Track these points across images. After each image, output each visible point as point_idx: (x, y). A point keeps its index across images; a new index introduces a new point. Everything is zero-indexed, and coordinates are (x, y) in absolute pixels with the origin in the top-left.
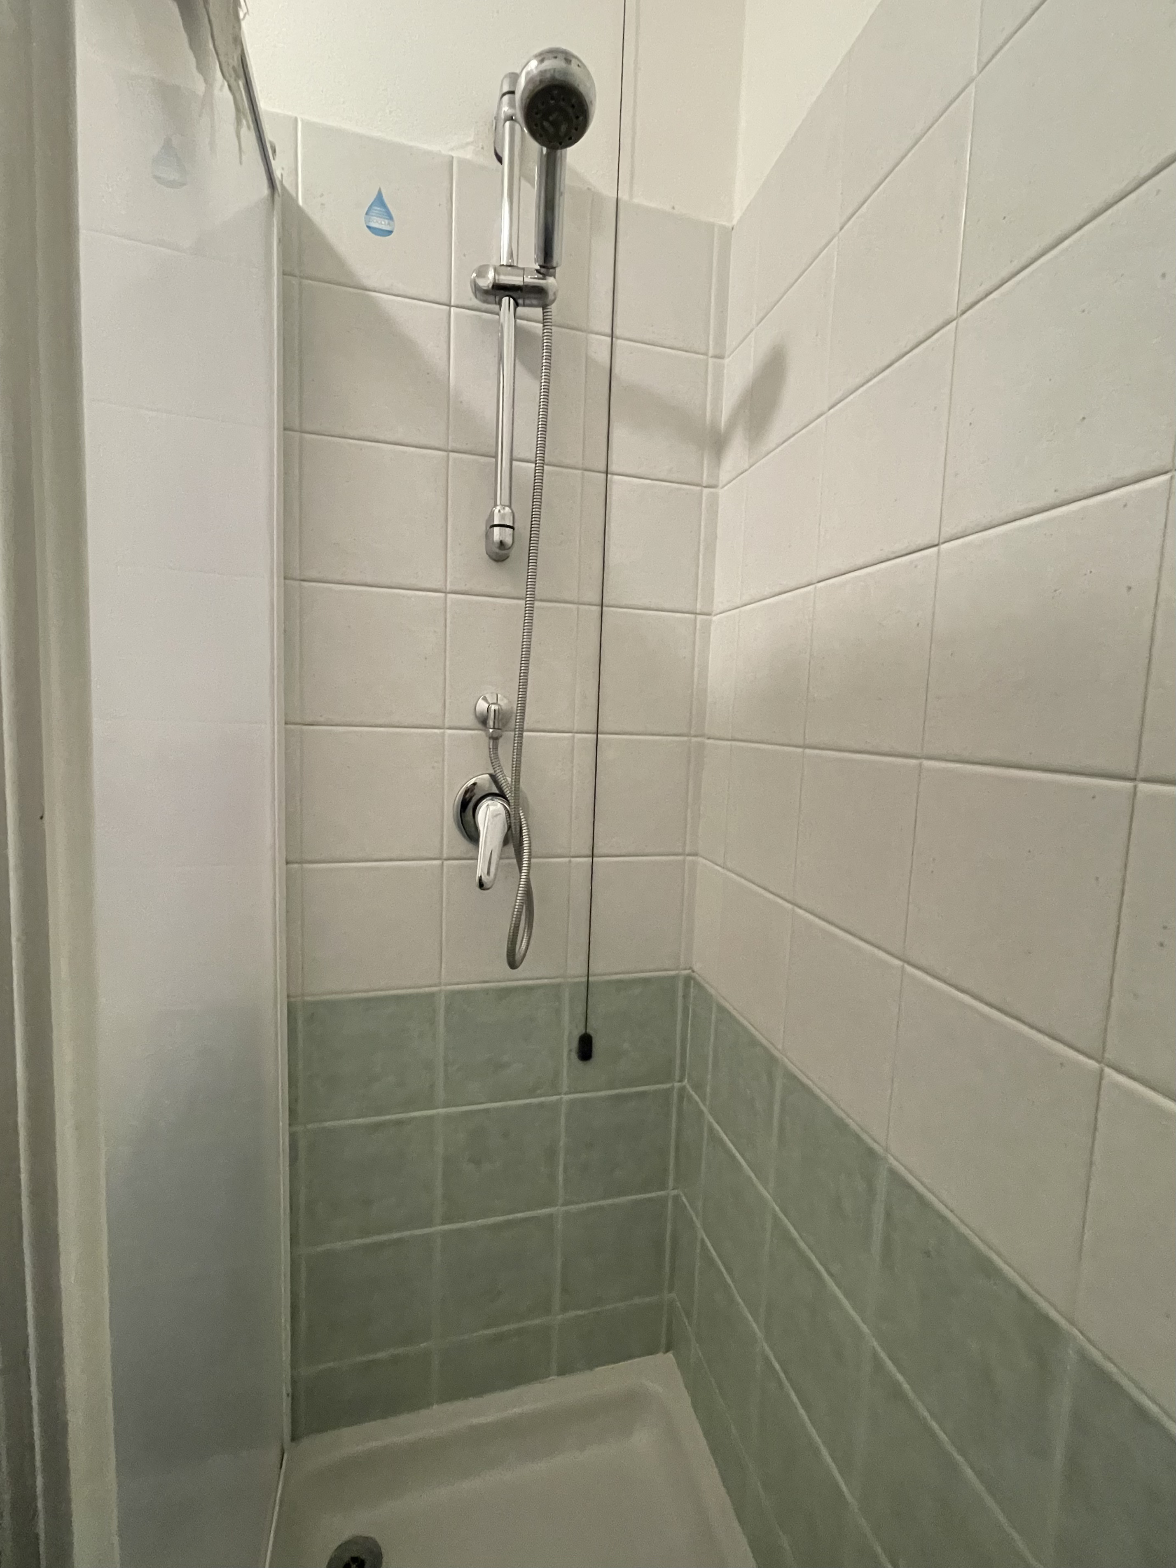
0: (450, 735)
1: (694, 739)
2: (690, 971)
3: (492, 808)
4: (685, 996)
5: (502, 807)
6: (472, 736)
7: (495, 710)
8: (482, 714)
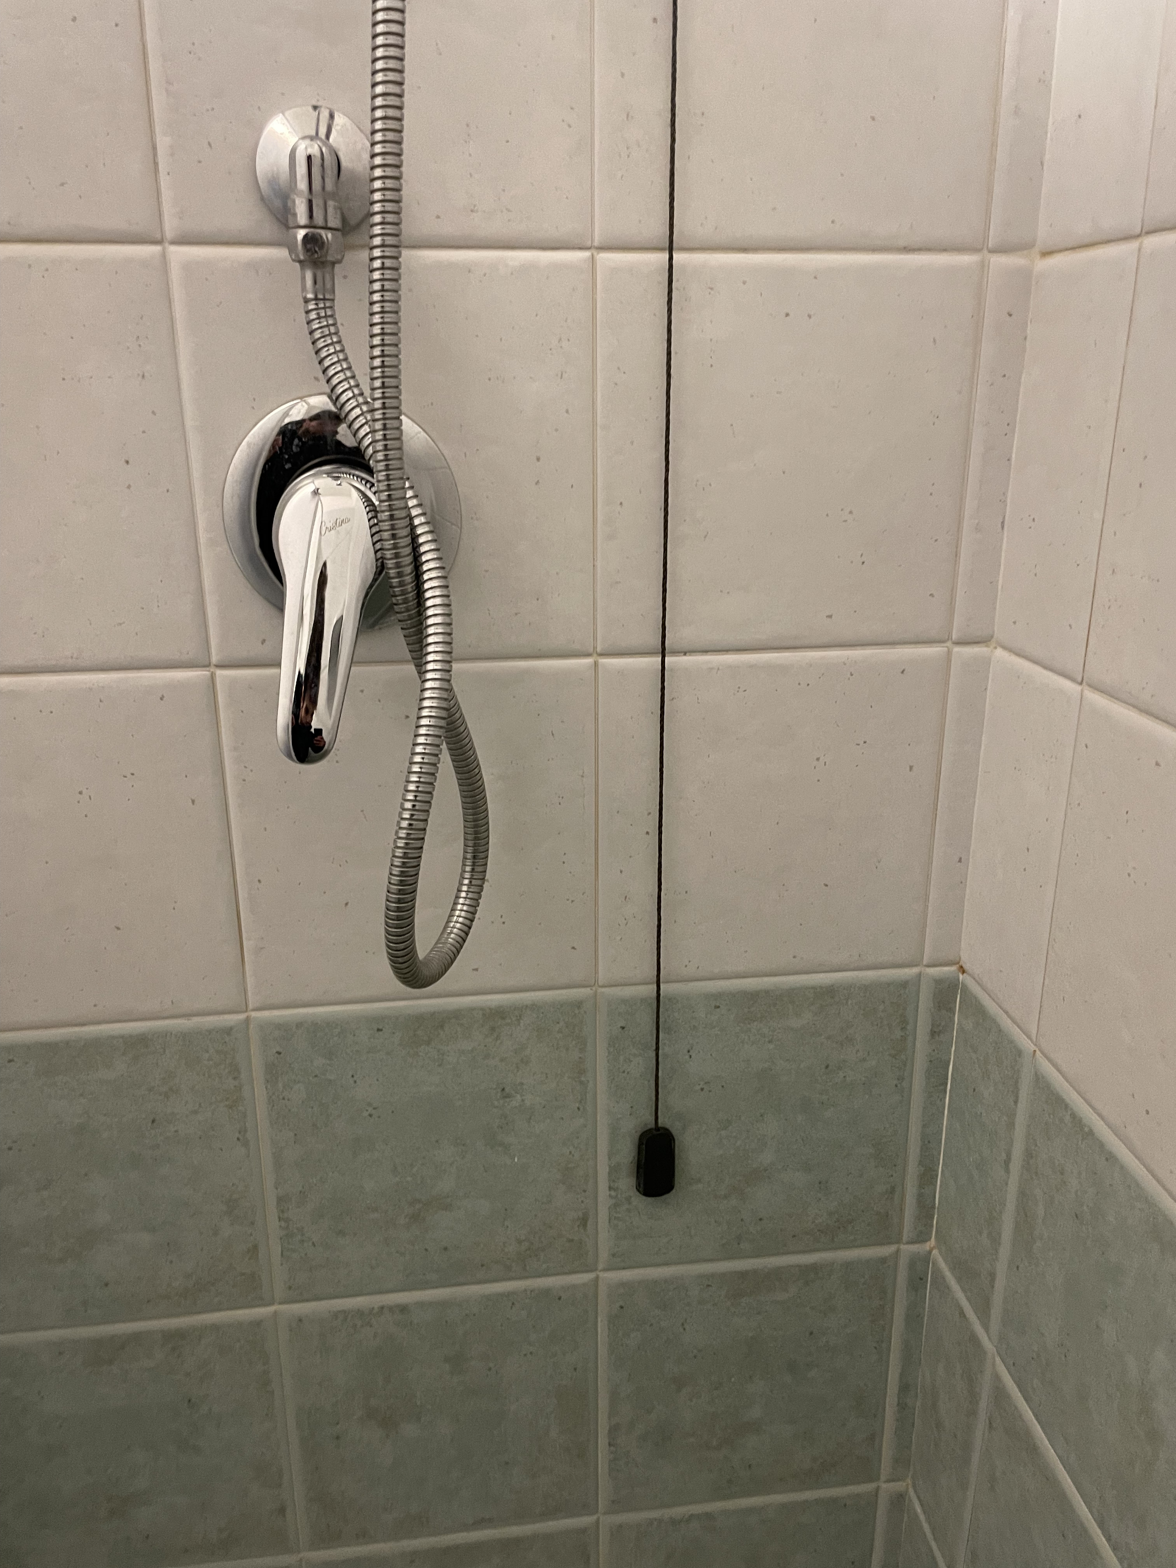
0: (188, 267)
1: (998, 261)
2: (954, 968)
3: (328, 502)
4: (938, 1031)
5: (355, 494)
6: (253, 266)
7: (309, 158)
8: (273, 181)
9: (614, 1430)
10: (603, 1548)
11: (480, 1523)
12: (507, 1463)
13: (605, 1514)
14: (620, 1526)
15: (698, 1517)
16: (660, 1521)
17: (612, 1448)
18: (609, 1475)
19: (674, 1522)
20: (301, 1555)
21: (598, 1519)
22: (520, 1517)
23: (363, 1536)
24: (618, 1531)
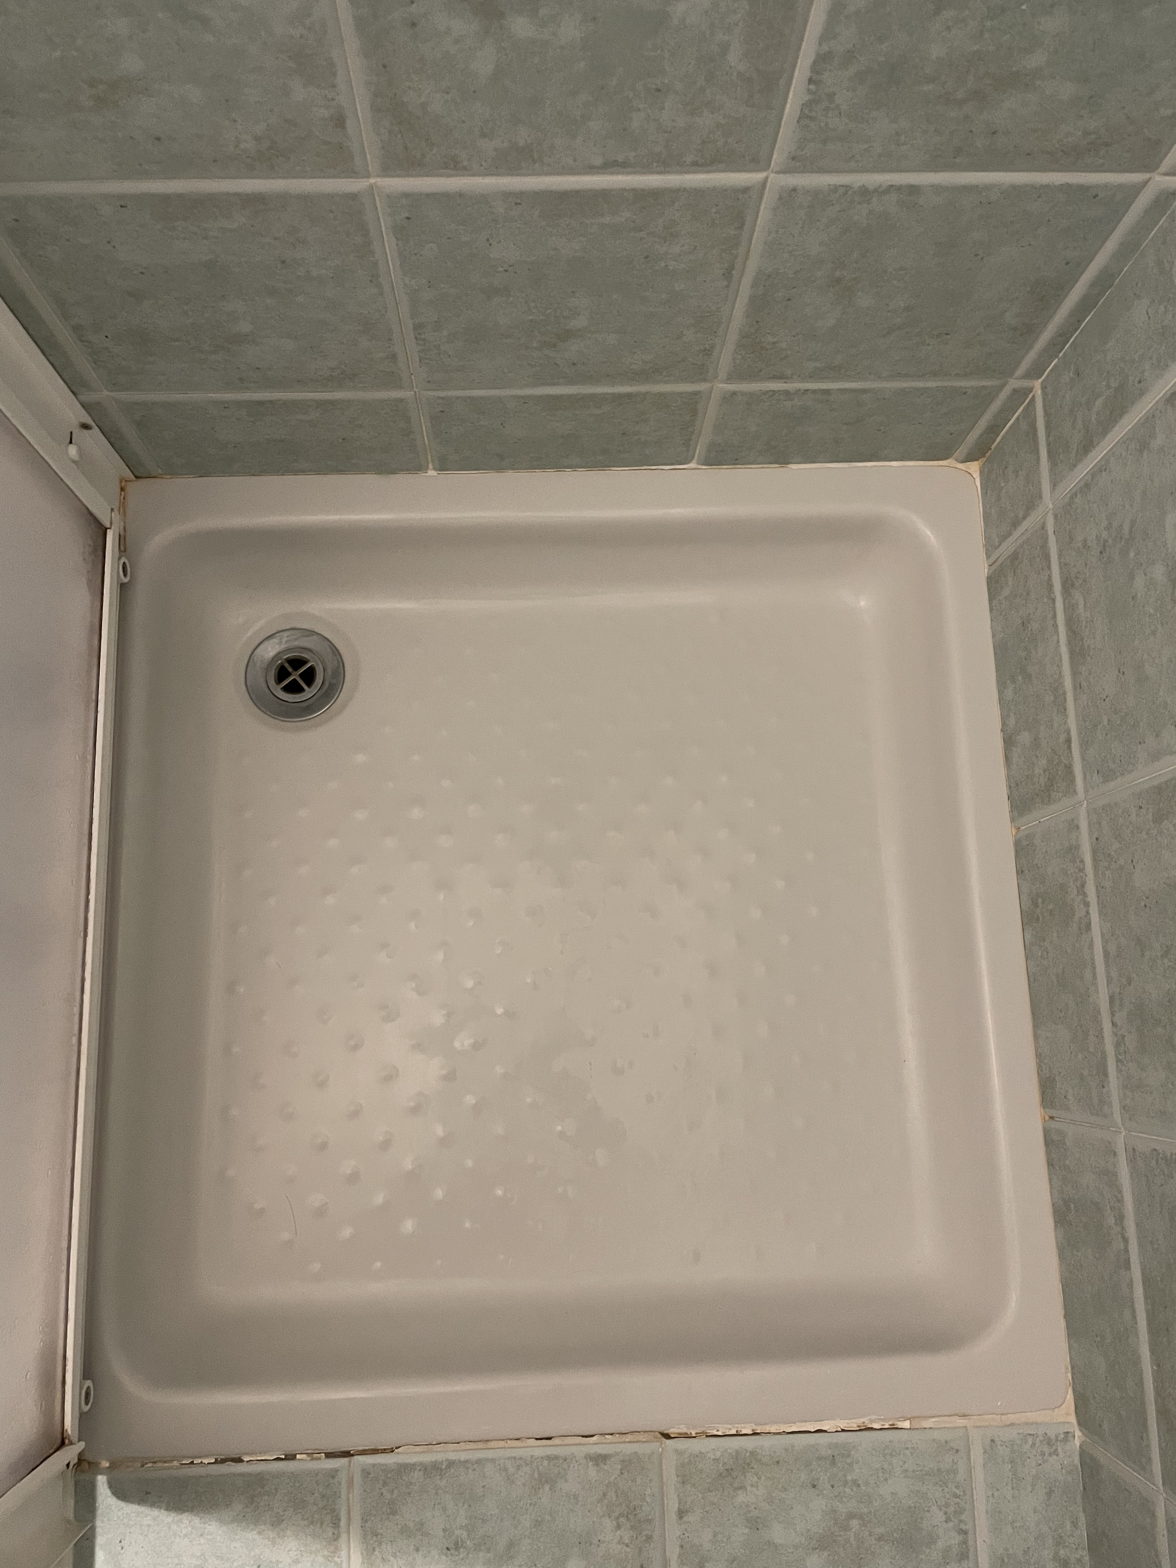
9: (822, 60)
10: (764, 214)
11: (609, 166)
12: (658, 90)
13: (778, 172)
14: (794, 190)
15: (899, 189)
16: (847, 187)
17: (812, 87)
18: (798, 122)
19: (865, 192)
20: (372, 181)
21: (767, 178)
22: (665, 164)
23: (454, 166)
24: (788, 197)
